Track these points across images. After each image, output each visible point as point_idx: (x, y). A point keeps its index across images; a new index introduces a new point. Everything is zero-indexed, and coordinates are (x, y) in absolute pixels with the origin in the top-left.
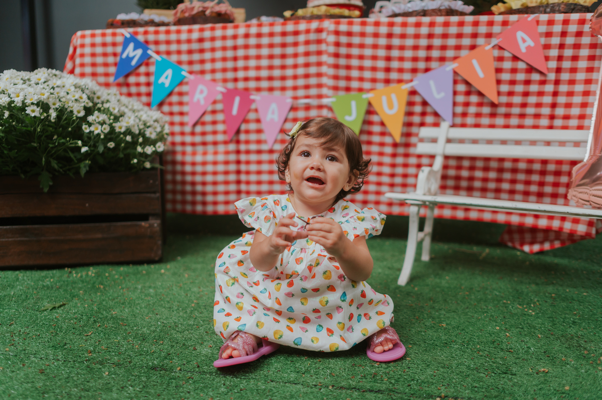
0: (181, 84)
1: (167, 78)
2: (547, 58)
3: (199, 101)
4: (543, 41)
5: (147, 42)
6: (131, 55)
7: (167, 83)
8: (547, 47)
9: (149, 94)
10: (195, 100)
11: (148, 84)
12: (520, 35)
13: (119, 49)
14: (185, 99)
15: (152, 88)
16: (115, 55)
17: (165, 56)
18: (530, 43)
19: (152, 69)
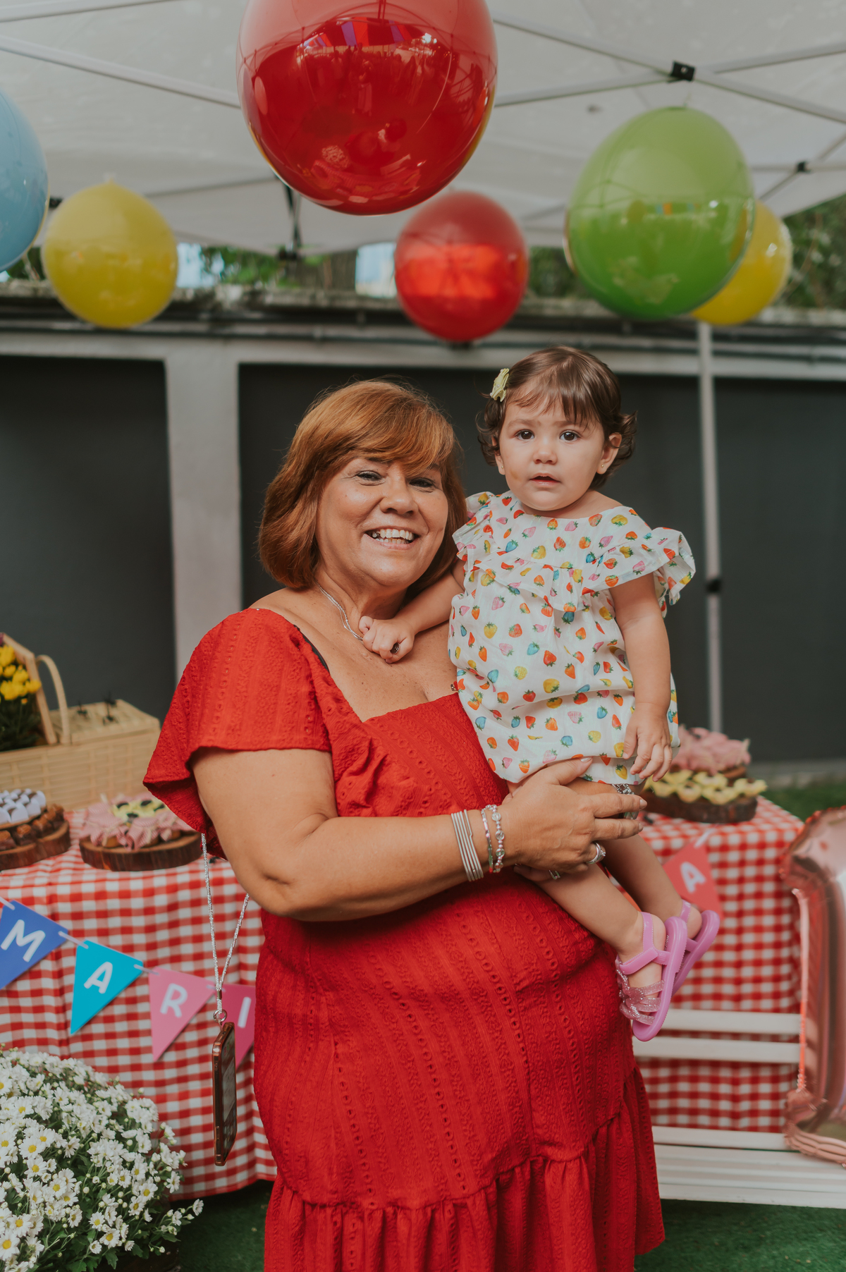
0: (133, 984)
1: (101, 978)
2: (723, 898)
3: (171, 1010)
4: (716, 874)
5: (55, 916)
6: (21, 942)
7: (103, 987)
8: (722, 882)
9: (62, 1009)
10: (164, 1010)
11: (60, 992)
12: (686, 868)
14: (142, 1008)
15: (69, 997)
17: (94, 940)
18: (700, 878)
19: (67, 962)
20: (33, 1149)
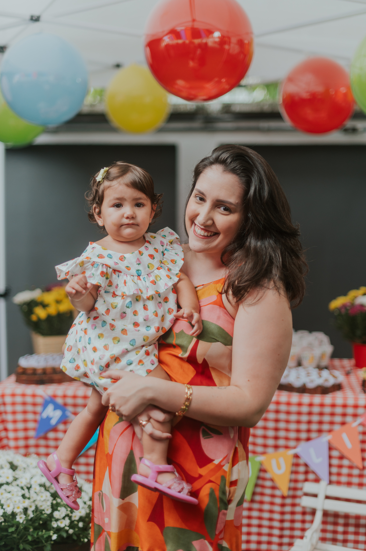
5: (65, 405)
6: (51, 415)
13: (39, 409)
16: (35, 413)
20: (36, 482)
